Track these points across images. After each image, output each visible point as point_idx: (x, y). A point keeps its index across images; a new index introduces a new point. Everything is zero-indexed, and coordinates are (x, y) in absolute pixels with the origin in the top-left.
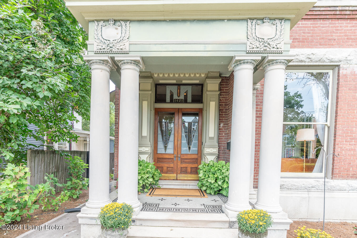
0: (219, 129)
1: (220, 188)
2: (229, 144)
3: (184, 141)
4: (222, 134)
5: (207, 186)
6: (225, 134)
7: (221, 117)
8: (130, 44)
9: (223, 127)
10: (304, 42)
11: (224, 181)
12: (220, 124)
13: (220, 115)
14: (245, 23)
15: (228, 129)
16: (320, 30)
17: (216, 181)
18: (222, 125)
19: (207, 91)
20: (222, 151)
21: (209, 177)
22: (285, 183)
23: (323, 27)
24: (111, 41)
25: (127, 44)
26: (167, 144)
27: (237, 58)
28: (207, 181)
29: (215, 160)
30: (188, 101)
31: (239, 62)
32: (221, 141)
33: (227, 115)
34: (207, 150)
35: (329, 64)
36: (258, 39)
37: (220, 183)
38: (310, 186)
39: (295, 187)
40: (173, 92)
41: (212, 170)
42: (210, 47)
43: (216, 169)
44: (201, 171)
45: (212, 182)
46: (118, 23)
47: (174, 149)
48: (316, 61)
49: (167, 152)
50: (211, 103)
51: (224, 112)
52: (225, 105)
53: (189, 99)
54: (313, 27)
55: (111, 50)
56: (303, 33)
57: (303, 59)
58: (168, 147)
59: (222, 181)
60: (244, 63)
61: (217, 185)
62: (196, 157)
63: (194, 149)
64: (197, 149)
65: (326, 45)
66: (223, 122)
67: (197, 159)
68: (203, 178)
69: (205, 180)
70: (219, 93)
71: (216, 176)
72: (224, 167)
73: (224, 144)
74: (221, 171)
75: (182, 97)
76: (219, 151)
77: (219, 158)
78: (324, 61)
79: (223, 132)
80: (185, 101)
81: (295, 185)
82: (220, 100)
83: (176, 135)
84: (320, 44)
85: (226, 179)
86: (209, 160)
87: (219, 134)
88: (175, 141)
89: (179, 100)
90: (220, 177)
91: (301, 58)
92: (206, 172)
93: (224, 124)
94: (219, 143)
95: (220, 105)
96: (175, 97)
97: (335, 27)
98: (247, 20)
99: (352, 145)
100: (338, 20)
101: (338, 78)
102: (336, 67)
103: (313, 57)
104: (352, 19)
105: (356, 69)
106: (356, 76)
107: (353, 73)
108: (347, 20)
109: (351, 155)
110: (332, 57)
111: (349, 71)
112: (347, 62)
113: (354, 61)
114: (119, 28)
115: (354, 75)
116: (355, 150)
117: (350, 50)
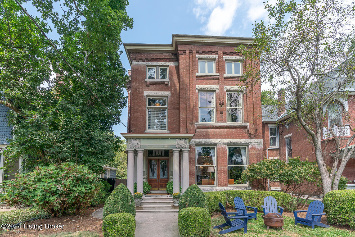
3: (161, 173)
8: (141, 145)
10: (204, 136)
16: (209, 132)
24: (135, 144)
26: (154, 174)
27: (173, 150)
34: (171, 177)
35: (213, 144)
36: (179, 144)
40: (156, 151)
42: (165, 146)
46: (137, 139)
47: (157, 176)
49: (154, 178)
53: (163, 154)
54: (207, 131)
55: (135, 147)
56: (203, 133)
58: (154, 176)
62: (167, 180)
63: (166, 176)
65: (212, 137)
75: (160, 154)
78: (211, 143)
81: (203, 189)
83: (158, 170)
84: (210, 137)
88: (157, 173)
89: (158, 155)
91: (203, 142)
97: (214, 131)
98: (176, 139)
99: (224, 174)
100: (215, 129)
101: (217, 149)
102: (216, 145)
103: (207, 142)
104: (220, 129)
105: (223, 146)
106: (223, 149)
107: (222, 148)
108: (218, 129)
109: (223, 178)
110: (214, 142)
111: (220, 147)
112: (220, 144)
113: (222, 143)
114: (137, 141)
115: (223, 148)
116: (225, 175)
117: (220, 139)
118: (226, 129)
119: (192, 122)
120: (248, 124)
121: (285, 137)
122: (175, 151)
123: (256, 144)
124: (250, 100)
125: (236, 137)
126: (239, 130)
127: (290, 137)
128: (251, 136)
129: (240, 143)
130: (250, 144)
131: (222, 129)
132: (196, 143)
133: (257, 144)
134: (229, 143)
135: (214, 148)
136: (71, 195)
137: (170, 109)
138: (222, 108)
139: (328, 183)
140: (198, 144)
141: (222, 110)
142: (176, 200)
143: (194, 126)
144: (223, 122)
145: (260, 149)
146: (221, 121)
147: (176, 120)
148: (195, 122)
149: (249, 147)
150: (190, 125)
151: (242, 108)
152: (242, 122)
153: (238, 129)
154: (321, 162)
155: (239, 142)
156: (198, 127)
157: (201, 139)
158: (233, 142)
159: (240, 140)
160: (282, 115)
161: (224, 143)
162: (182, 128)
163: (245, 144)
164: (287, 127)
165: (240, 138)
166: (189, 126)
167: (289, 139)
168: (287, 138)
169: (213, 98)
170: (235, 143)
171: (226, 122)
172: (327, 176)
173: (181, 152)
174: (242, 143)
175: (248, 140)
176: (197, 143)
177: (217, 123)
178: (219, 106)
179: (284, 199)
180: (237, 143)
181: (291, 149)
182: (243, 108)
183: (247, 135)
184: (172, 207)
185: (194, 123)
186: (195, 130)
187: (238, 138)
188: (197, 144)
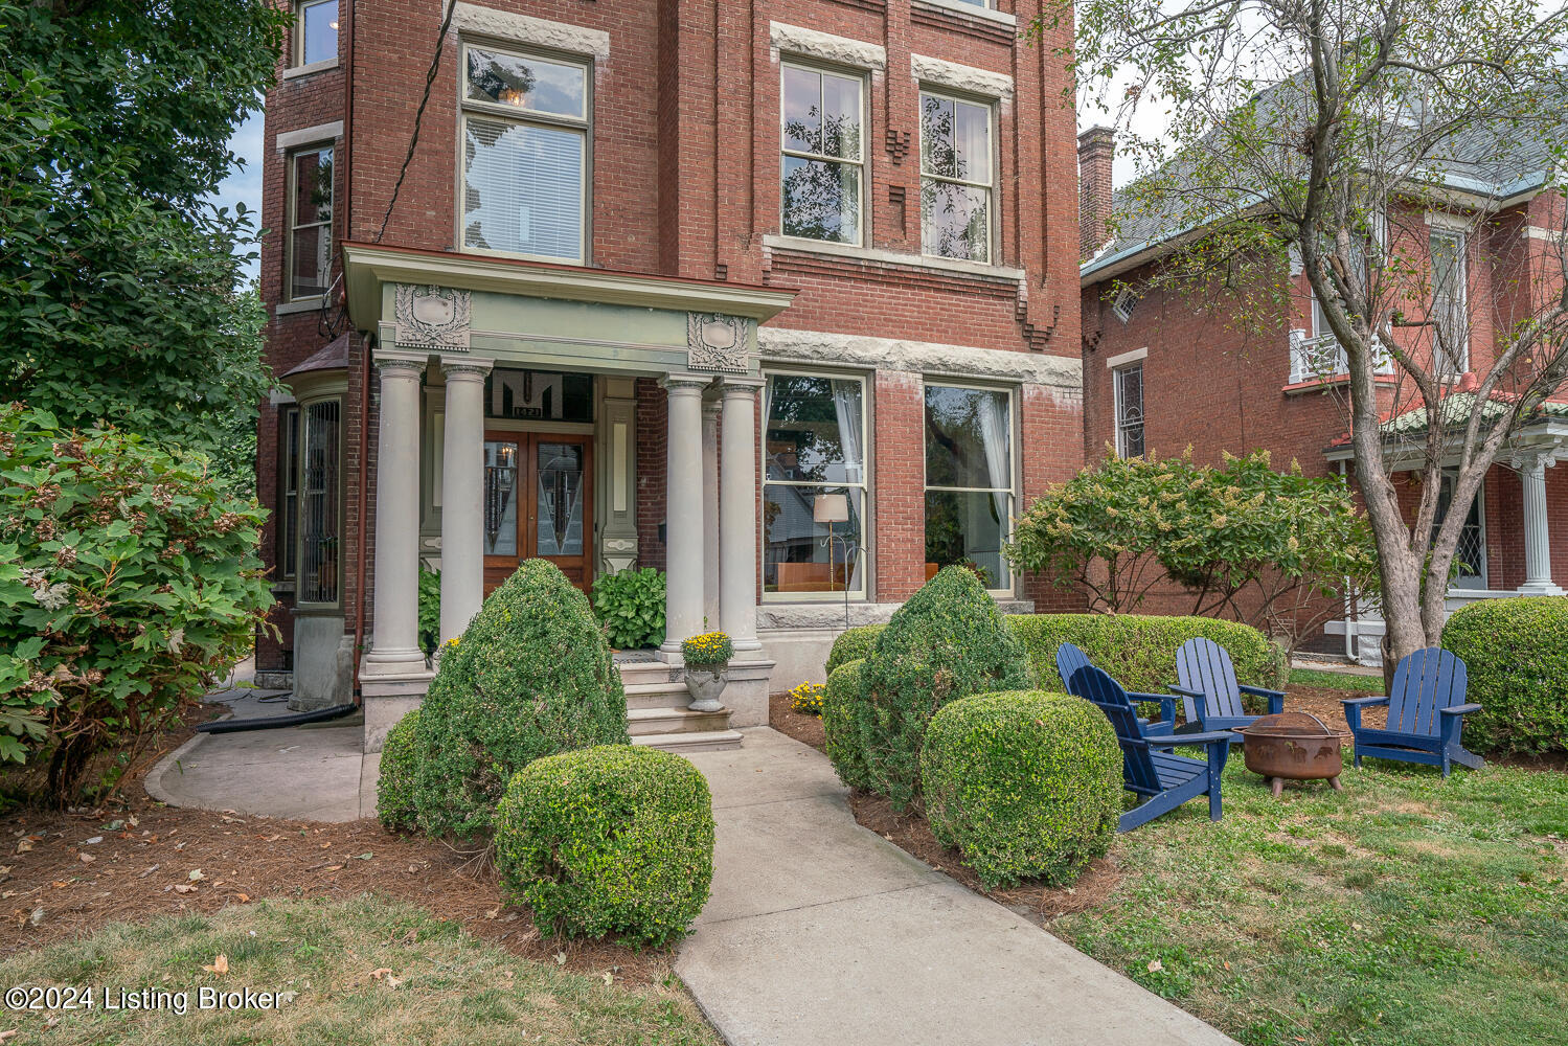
0: (639, 491)
1: (648, 631)
2: (662, 530)
3: (546, 522)
4: (646, 504)
5: (617, 627)
6: (653, 504)
7: (641, 461)
8: (471, 335)
9: (647, 486)
10: (807, 318)
11: (656, 614)
12: (639, 480)
13: (638, 455)
14: (683, 319)
15: (659, 491)
16: (836, 297)
17: (637, 614)
18: (644, 481)
19: (605, 397)
20: (648, 545)
21: (621, 605)
22: (785, 614)
23: (840, 292)
24: (434, 325)
25: (466, 335)
26: (496, 529)
27: (672, 378)
28: (617, 615)
29: (631, 568)
30: (553, 415)
31: (677, 384)
32: (645, 522)
33: (655, 456)
34: (611, 545)
35: (855, 365)
36: (705, 347)
37: (647, 617)
38: (835, 618)
39: (805, 622)
40: (511, 387)
41: (627, 590)
42: (624, 354)
43: (638, 585)
44: (601, 595)
45: (629, 617)
46: (444, 293)
47: (518, 542)
48: (833, 359)
49: (497, 552)
50: (616, 425)
51: (649, 450)
52: (652, 432)
53: (557, 408)
54: (823, 290)
55: (433, 345)
56: (806, 299)
57: (807, 353)
58: (500, 538)
59: (652, 612)
60: (685, 385)
61: (640, 622)
62: (578, 563)
63: (572, 542)
64: (581, 542)
65: (847, 327)
66: (647, 473)
67: (581, 569)
68: (606, 608)
69: (613, 613)
70: (635, 403)
71: (637, 602)
72: (655, 581)
73: (652, 528)
74: (649, 589)
75: (537, 403)
76: (640, 546)
77: (639, 564)
78: (846, 361)
79: (648, 498)
80: (546, 414)
81: (805, 618)
82: (638, 419)
83: (523, 502)
84: (839, 327)
85: (660, 607)
86: (616, 569)
87: (639, 503)
88: (521, 520)
89: (528, 410)
90: (647, 603)
91: (804, 350)
92: (612, 593)
93: (650, 480)
94: (638, 527)
95: (638, 431)
96: (518, 401)
97: (861, 294)
98: (686, 313)
99: (907, 530)
100: (866, 281)
101: (874, 393)
102: (869, 373)
103: (825, 351)
104: (889, 284)
105: (903, 381)
106: (905, 393)
107: (899, 388)
108: (882, 283)
109: (907, 551)
110: (859, 353)
111: (891, 384)
112: (888, 365)
113: (900, 365)
114: (450, 303)
115: (902, 391)
116: (912, 541)
117: (890, 342)
118: (920, 287)
119: (745, 231)
120: (1020, 274)
121: (1112, 362)
122: (685, 384)
123: (1053, 380)
124: (1029, 150)
125: (963, 337)
126: (980, 303)
127: (1138, 365)
128: (1035, 340)
129: (982, 373)
130: (1027, 378)
131: (898, 285)
132: (765, 352)
133: (1061, 381)
134: (933, 366)
135: (856, 386)
136: (137, 642)
137: (608, 140)
138: (899, 173)
139: (1410, 576)
140: (777, 358)
141: (901, 184)
142: (711, 675)
143: (760, 254)
144: (908, 252)
145: (1072, 407)
146: (894, 246)
147: (639, 209)
148: (766, 232)
149: (1025, 397)
150: (737, 246)
151: (990, 184)
152: (989, 263)
153: (973, 295)
154: (1376, 476)
155: (981, 366)
156: (779, 259)
157: (792, 331)
158: (953, 360)
159: (987, 357)
160: (1099, 254)
161: (911, 366)
162: (692, 257)
163: (1006, 375)
164: (1124, 317)
165: (982, 346)
166: (732, 251)
167: (1133, 377)
168: (1119, 368)
169: (853, 109)
170: (963, 368)
171: (916, 248)
172: (1404, 542)
173: (714, 394)
174: (994, 374)
175: (1022, 356)
176: (775, 353)
177: (877, 251)
178: (887, 159)
179: (1239, 652)
180: (972, 370)
181: (1142, 425)
182: (998, 186)
183: (1014, 329)
184: (687, 718)
185: (759, 236)
186: (762, 275)
187: (974, 345)
188: (770, 358)
